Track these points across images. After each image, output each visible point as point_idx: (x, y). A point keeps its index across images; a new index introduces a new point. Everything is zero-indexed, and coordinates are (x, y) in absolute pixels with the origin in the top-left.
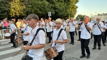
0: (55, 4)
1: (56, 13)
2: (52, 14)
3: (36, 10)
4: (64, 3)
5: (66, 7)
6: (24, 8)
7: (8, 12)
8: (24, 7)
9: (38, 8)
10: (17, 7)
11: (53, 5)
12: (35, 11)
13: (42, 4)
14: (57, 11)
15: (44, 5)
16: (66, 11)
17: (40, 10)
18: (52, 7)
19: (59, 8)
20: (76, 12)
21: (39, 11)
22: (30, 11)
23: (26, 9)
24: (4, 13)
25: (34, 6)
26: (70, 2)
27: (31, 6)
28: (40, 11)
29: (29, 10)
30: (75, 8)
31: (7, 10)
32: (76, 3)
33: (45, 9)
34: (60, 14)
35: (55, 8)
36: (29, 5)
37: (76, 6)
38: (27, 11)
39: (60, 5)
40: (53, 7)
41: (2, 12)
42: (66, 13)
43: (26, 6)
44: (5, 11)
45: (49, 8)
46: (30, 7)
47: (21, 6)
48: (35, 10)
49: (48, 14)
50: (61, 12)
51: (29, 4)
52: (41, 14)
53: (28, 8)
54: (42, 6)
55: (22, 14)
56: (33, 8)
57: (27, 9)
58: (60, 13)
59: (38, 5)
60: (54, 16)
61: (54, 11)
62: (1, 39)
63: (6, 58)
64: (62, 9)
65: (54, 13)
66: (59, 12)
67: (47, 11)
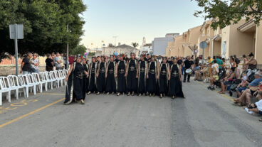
5: (61, 19)
14: (37, 24)
20: (81, 34)
26: (70, 6)
34: (46, 34)
39: (47, 8)
40: (23, 11)
42: (60, 33)
50: (49, 30)
58: (48, 33)
61: (28, 22)
64: (51, 21)
65: (30, 30)
67: (6, 20)
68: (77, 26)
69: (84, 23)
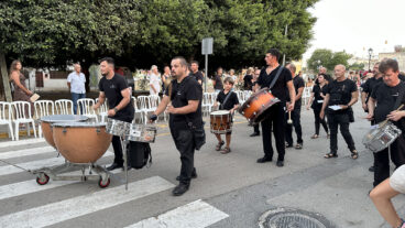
0: (228, 7)
1: (232, 41)
2: (215, 45)
3: (158, 31)
4: (261, 5)
5: (272, 21)
6: (114, 24)
7: (56, 39)
8: (114, 17)
9: (165, 24)
10: (89, 17)
11: (221, 13)
12: (153, 35)
13: (179, 9)
14: (236, 33)
15: (189, 11)
16: (270, 36)
17: (174, 31)
18: (217, 21)
19: (245, 22)
20: (309, 37)
21: (167, 34)
22: (135, 32)
23: (122, 27)
24: (44, 40)
25: (150, 15)
26: (284, 2)
27: (139, 15)
28: (171, 34)
29: (132, 29)
30: (307, 22)
31: (52, 28)
32: (309, 5)
33: (190, 26)
34: (248, 45)
35: (228, 24)
36: (131, 12)
37: (308, 14)
38: (125, 35)
39: (249, 11)
40: (221, 21)
41: (36, 39)
42: (269, 41)
43: (121, 16)
44: (46, 34)
45: (207, 22)
46: (136, 20)
47: (104, 17)
48: (155, 32)
49: (200, 44)
50: (252, 39)
51: (131, 9)
52: (177, 48)
53: (129, 21)
54: (182, 16)
55: (105, 46)
56: (147, 25)
57: (125, 28)
59: (165, 11)
60: (225, 55)
61: (224, 33)
63: (50, 202)
64: (254, 28)
65: (225, 42)
66: (245, 38)
67: (199, 35)
68: (301, 26)
69: (314, 20)
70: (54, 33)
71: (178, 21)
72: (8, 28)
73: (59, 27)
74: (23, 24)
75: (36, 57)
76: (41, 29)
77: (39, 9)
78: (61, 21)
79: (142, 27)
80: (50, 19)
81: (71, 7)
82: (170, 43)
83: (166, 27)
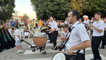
3: (94, 7)
8: (81, 5)
9: (96, 4)
10: (74, 6)
12: (92, 8)
22: (87, 8)
23: (83, 7)
24: (63, 13)
25: (91, 2)
27: (88, 3)
28: (98, 7)
29: (86, 7)
31: (65, 10)
36: (86, 2)
38: (84, 9)
41: (61, 13)
43: (83, 4)
53: (85, 5)
62: (60, 36)
70: (65, 11)
71: (101, 3)
72: (56, 11)
73: (67, 9)
74: (59, 10)
75: (61, 17)
76: (63, 10)
77: (63, 5)
78: (67, 7)
79: (89, 6)
80: (65, 7)
81: (70, 3)
82: (98, 10)
83: (97, 5)
